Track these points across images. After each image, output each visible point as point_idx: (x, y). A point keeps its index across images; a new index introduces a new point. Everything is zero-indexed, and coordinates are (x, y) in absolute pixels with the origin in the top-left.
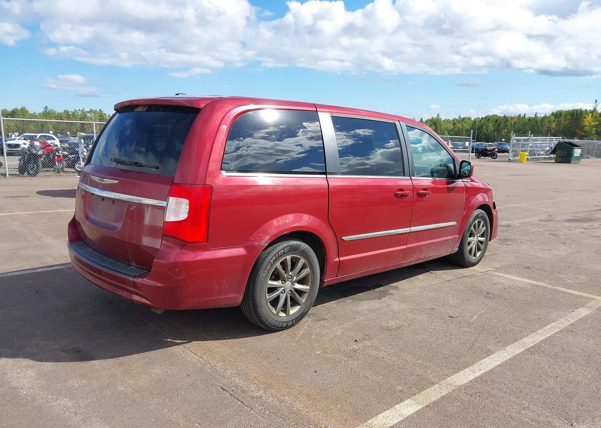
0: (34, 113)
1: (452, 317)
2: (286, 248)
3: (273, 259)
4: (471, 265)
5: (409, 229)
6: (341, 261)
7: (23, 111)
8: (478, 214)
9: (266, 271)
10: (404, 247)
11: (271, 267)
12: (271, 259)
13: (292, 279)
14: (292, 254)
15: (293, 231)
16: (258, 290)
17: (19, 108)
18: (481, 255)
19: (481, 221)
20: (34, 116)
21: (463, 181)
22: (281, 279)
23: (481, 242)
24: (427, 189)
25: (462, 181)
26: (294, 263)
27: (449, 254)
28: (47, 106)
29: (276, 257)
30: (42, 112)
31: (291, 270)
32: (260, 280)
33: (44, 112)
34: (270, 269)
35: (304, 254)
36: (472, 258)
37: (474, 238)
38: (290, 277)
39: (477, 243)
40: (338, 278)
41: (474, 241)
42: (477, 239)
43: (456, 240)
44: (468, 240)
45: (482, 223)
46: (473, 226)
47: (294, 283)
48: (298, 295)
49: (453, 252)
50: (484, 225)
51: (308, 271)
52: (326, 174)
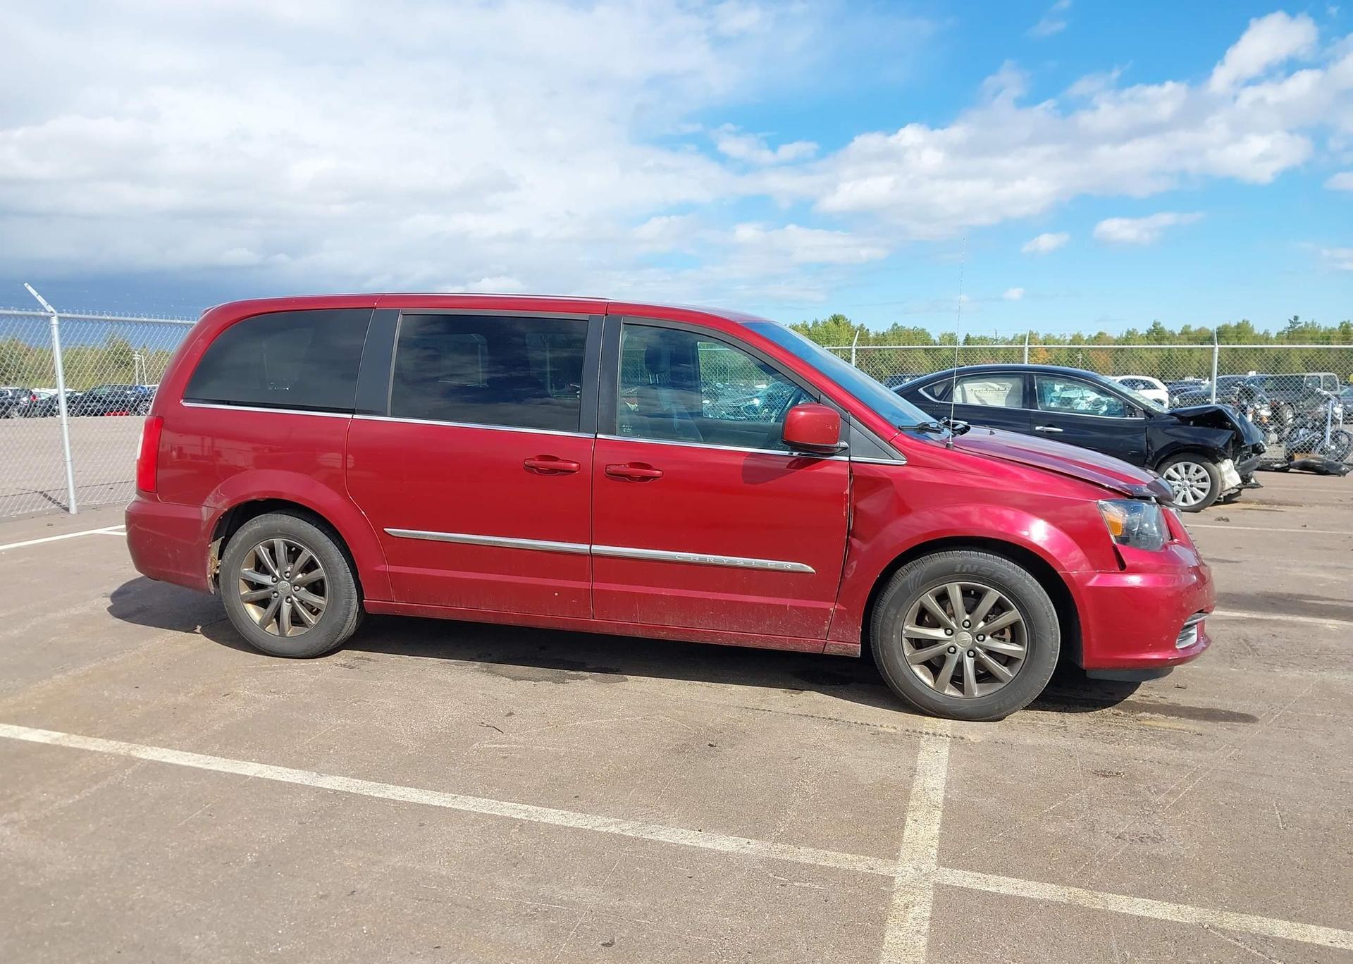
0: (1266, 332)
5: (587, 547)
6: (390, 572)
7: (1239, 330)
13: (290, 578)
15: (267, 497)
17: (1233, 324)
18: (998, 696)
20: (1266, 338)
21: (850, 461)
22: (272, 574)
24: (652, 467)
25: (846, 459)
26: (296, 553)
28: (1297, 315)
30: (1283, 329)
31: (290, 564)
33: (1289, 328)
37: (949, 632)
38: (288, 574)
39: (976, 655)
40: (396, 604)
41: (949, 643)
42: (973, 640)
43: (830, 617)
44: (904, 632)
45: (993, 595)
46: (930, 594)
47: (297, 588)
48: (303, 609)
49: (834, 648)
50: (1010, 604)
51: (320, 573)
52: (353, 412)
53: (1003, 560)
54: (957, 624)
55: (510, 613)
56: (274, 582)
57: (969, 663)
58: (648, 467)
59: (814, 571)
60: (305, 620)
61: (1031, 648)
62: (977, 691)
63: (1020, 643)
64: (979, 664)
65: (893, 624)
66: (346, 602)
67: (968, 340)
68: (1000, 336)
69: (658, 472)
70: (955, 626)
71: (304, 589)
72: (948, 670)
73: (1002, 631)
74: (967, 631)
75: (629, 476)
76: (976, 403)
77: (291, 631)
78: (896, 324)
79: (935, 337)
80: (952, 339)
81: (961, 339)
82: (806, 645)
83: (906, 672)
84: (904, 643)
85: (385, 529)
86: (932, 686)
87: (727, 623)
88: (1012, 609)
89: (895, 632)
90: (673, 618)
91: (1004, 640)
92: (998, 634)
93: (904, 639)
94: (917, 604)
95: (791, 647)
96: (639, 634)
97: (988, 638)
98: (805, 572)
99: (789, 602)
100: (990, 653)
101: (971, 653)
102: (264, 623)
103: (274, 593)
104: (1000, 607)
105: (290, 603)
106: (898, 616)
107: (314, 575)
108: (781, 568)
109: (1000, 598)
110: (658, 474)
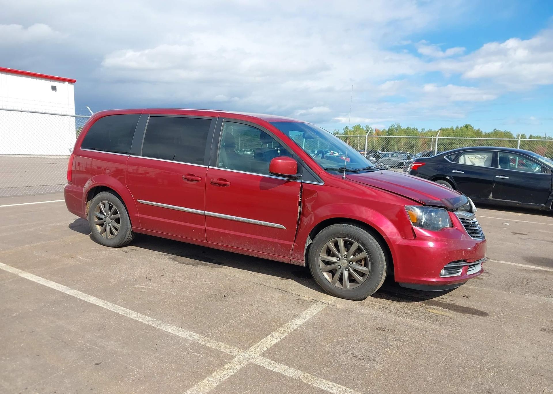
5: (203, 212)
6: (139, 217)
13: (110, 217)
14: (107, 200)
19: (354, 242)
21: (302, 182)
23: (360, 272)
24: (227, 181)
26: (111, 207)
31: (110, 211)
35: (114, 203)
36: (335, 284)
37: (338, 259)
38: (109, 215)
39: (349, 271)
40: (142, 230)
41: (338, 264)
42: (348, 263)
43: (292, 248)
44: (320, 257)
45: (356, 245)
46: (331, 242)
47: (112, 220)
48: (113, 229)
49: (294, 262)
50: (363, 249)
51: (119, 215)
52: (130, 154)
53: (361, 229)
54: (341, 256)
55: (178, 237)
56: (105, 217)
57: (346, 274)
58: (225, 180)
59: (286, 228)
60: (113, 233)
61: (371, 270)
62: (348, 285)
63: (367, 267)
64: (350, 275)
65: (315, 253)
66: (126, 227)
67: (531, 137)
69: (229, 183)
70: (340, 256)
71: (114, 221)
72: (337, 275)
73: (360, 261)
74: (345, 260)
75: (219, 184)
76: (470, 164)
77: (110, 236)
78: (495, 129)
82: (284, 260)
83: (320, 275)
84: (320, 262)
85: (138, 200)
86: (330, 282)
87: (254, 247)
88: (364, 252)
89: (316, 257)
90: (234, 243)
91: (361, 265)
92: (358, 262)
93: (320, 261)
94: (325, 246)
95: (278, 260)
96: (223, 249)
97: (354, 263)
98: (282, 229)
99: (276, 241)
100: (355, 270)
101: (347, 269)
102: (102, 233)
103: (105, 221)
104: (359, 250)
105: (109, 226)
106: (317, 250)
107: (116, 216)
108: (273, 226)
109: (359, 246)
110: (229, 184)
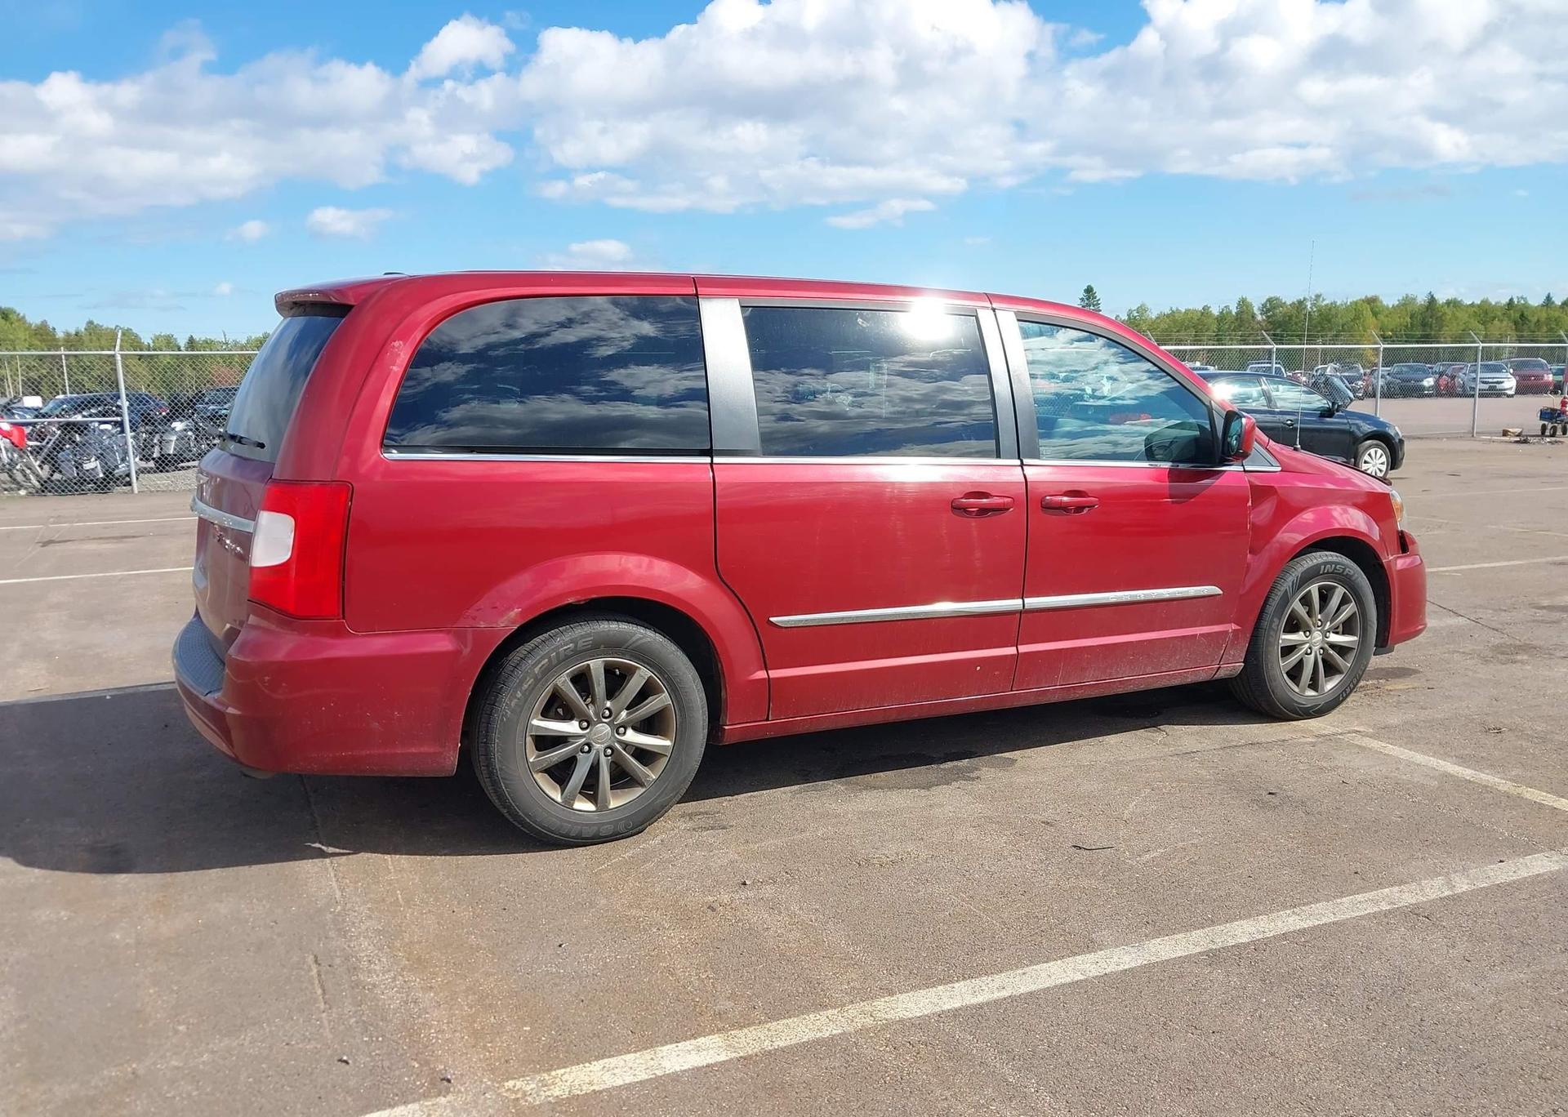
1: (1080, 848)
2: (584, 640)
3: (540, 666)
4: (1300, 715)
5: (1019, 601)
6: (773, 679)
8: (1320, 564)
9: (519, 694)
10: (1011, 651)
11: (535, 685)
12: (535, 665)
13: (611, 718)
14: (606, 654)
15: (594, 596)
16: (497, 741)
18: (1341, 686)
19: (1336, 587)
21: (1245, 471)
22: (579, 718)
23: (1342, 650)
24: (1087, 494)
25: (1241, 469)
26: (616, 679)
27: (1208, 679)
29: (550, 661)
31: (610, 695)
32: (503, 715)
34: (533, 689)
35: (644, 655)
36: (1304, 692)
37: (1308, 634)
38: (607, 712)
39: (1325, 652)
40: (773, 723)
41: (1307, 645)
42: (1323, 638)
43: (1228, 639)
44: (1280, 642)
46: (1298, 599)
47: (622, 730)
48: (637, 761)
49: (1224, 672)
50: (1350, 598)
51: (663, 700)
52: (708, 453)
56: (584, 729)
57: (1320, 661)
58: (1083, 494)
61: (1363, 636)
62: (1325, 686)
63: (1354, 634)
64: (1324, 661)
65: (1276, 634)
67: (192, 343)
68: (231, 339)
70: (1313, 627)
71: (631, 730)
72: (1308, 672)
74: (1319, 631)
75: (1064, 508)
79: (146, 339)
80: (169, 342)
81: (182, 343)
82: (1202, 675)
83: (1282, 682)
84: (1279, 653)
85: (771, 619)
86: (1297, 690)
88: (1351, 602)
89: (1276, 643)
91: (1339, 634)
93: (1280, 649)
94: (1289, 611)
96: (1057, 698)
97: (1331, 634)
98: (1214, 596)
100: (1333, 647)
101: (1322, 651)
103: (583, 746)
105: (611, 755)
106: (1279, 627)
110: (1094, 502)
